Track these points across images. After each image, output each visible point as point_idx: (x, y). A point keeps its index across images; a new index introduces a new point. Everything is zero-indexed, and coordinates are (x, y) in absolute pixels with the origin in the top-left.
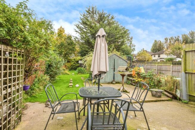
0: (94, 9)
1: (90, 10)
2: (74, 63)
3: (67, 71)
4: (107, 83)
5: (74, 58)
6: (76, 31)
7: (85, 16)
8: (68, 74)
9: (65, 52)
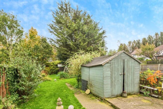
0: (67, 6)
1: (63, 7)
2: (54, 67)
3: (48, 77)
4: (115, 97)
5: (52, 62)
6: (51, 32)
7: (58, 14)
8: (50, 81)
9: (42, 56)
